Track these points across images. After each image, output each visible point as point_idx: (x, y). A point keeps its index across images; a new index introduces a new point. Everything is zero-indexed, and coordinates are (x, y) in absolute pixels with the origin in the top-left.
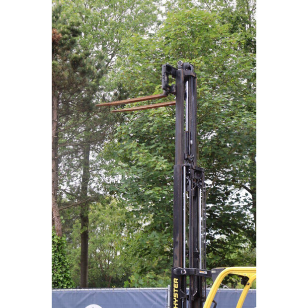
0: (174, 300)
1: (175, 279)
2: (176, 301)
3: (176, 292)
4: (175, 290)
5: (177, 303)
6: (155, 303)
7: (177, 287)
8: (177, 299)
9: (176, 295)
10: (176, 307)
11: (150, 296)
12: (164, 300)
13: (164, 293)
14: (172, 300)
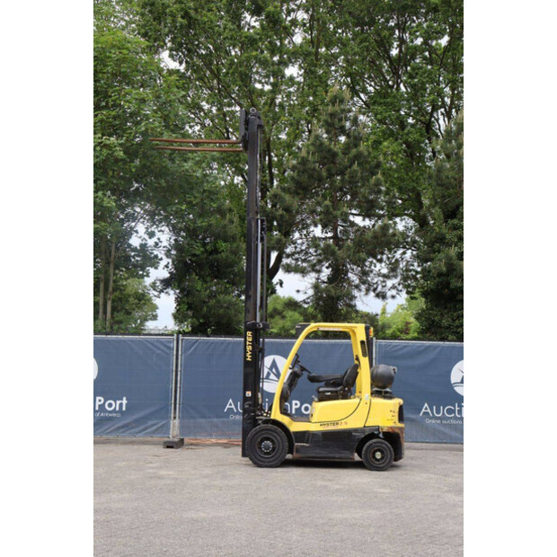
0: (248, 352)
1: (248, 332)
2: (250, 353)
3: (249, 345)
5: (250, 355)
6: (158, 352)
7: (251, 340)
8: (250, 351)
9: (249, 348)
10: (249, 359)
11: (153, 345)
12: (170, 348)
13: (170, 342)
14: (246, 352)
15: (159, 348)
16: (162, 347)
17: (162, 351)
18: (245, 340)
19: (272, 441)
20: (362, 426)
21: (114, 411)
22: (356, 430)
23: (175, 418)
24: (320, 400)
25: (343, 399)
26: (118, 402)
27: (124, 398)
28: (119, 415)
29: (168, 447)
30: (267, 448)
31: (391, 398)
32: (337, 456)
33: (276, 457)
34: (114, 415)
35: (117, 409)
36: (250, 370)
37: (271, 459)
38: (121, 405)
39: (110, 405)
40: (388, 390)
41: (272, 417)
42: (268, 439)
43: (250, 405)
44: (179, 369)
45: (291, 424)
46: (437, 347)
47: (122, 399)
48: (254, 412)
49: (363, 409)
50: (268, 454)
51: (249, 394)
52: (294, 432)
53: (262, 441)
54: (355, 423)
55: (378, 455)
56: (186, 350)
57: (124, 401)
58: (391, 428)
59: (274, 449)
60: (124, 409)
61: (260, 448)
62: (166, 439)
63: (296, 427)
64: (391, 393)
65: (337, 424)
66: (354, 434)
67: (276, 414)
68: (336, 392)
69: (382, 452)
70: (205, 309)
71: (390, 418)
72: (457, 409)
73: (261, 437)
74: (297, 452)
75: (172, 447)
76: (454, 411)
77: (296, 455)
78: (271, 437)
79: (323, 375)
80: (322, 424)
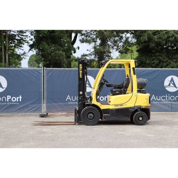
0: (80, 74)
1: (80, 65)
2: (81, 74)
3: (81, 70)
4: (80, 70)
5: (81, 75)
6: (35, 75)
7: (81, 68)
8: (81, 73)
9: (81, 72)
10: (81, 77)
11: (33, 72)
12: (40, 73)
13: (40, 70)
14: (79, 74)
15: (35, 73)
16: (36, 73)
17: (37, 74)
18: (79, 68)
19: (93, 114)
20: (134, 106)
21: (16, 102)
22: (131, 108)
23: (44, 103)
24: (114, 95)
25: (124, 94)
26: (18, 98)
27: (20, 96)
28: (18, 104)
29: (42, 117)
30: (91, 117)
31: (145, 93)
32: (122, 119)
33: (95, 121)
34: (16, 103)
35: (17, 101)
36: (82, 82)
37: (93, 122)
38: (19, 99)
39: (14, 99)
40: (143, 89)
41: (93, 103)
42: (91, 113)
43: (82, 98)
44: (45, 83)
45: (101, 106)
46: (158, 71)
47: (19, 97)
48: (84, 101)
49: (134, 98)
50: (91, 119)
51: (81, 93)
52: (102, 109)
53: (88, 114)
54: (130, 105)
55: (141, 119)
56: (47, 74)
57: (20, 97)
58: (146, 106)
59: (94, 117)
60: (20, 101)
61: (88, 117)
62: (41, 114)
63: (103, 107)
64: (145, 91)
65: (122, 105)
66: (130, 109)
67: (94, 102)
68: (121, 91)
69: (142, 117)
70: (50, 57)
71: (146, 102)
72: (167, 97)
73: (88, 112)
74: (104, 118)
75: (44, 117)
76: (165, 98)
77: (104, 120)
78: (92, 112)
79: (113, 84)
80: (115, 105)
